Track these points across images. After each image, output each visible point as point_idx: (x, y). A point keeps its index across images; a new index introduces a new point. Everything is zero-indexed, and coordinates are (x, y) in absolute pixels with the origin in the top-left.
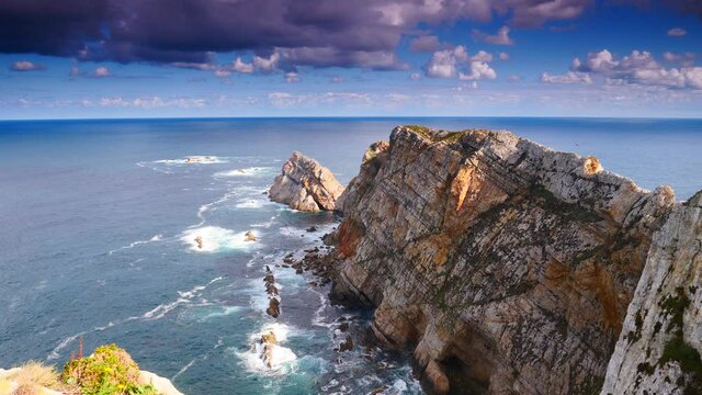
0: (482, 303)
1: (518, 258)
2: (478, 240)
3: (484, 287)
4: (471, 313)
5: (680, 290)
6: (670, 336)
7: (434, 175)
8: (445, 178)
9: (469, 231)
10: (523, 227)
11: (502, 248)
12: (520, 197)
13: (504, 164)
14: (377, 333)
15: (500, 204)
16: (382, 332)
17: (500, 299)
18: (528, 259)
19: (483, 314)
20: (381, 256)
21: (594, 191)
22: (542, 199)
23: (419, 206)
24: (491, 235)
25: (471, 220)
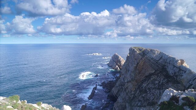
0: (140, 106)
1: (152, 93)
2: (143, 85)
3: (141, 101)
4: (136, 109)
7: (134, 62)
8: (136, 63)
9: (142, 81)
10: (157, 82)
11: (149, 89)
12: (158, 72)
13: (155, 60)
15: (152, 73)
17: (145, 106)
18: (155, 94)
20: (122, 85)
21: (178, 72)
22: (165, 73)
24: (147, 83)
25: (143, 78)
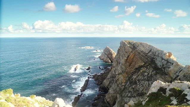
0: (130, 97)
1: (141, 84)
2: (133, 76)
3: (131, 92)
4: (127, 100)
7: (125, 55)
8: (127, 56)
9: (132, 73)
10: (146, 74)
11: (139, 80)
12: (148, 64)
13: (144, 53)
14: (105, 100)
15: (142, 66)
16: (107, 100)
17: (134, 97)
18: (144, 85)
20: (113, 77)
21: (166, 64)
22: (153, 65)
24: (137, 75)
25: (133, 70)
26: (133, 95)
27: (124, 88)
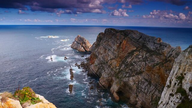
0: (128, 77)
1: (139, 65)
2: (128, 60)
3: (129, 73)
4: (126, 80)
5: (182, 74)
6: (179, 86)
7: (116, 42)
8: (119, 43)
9: (126, 58)
10: (140, 56)
11: (134, 62)
12: (139, 49)
13: (136, 39)
14: (100, 84)
15: (134, 50)
16: (101, 84)
17: (133, 76)
18: (141, 65)
19: (129, 80)
20: (102, 64)
21: (160, 47)
22: (145, 49)
23: (112, 50)
24: (132, 59)
25: (126, 54)
26: (131, 74)
27: (119, 71)
